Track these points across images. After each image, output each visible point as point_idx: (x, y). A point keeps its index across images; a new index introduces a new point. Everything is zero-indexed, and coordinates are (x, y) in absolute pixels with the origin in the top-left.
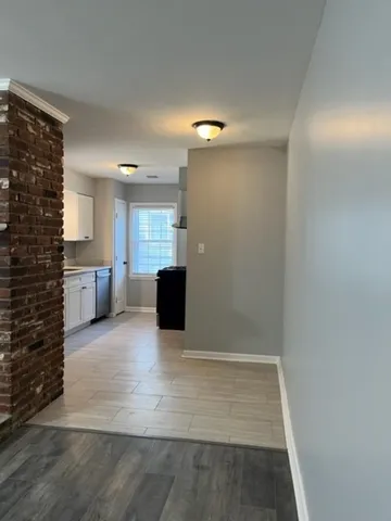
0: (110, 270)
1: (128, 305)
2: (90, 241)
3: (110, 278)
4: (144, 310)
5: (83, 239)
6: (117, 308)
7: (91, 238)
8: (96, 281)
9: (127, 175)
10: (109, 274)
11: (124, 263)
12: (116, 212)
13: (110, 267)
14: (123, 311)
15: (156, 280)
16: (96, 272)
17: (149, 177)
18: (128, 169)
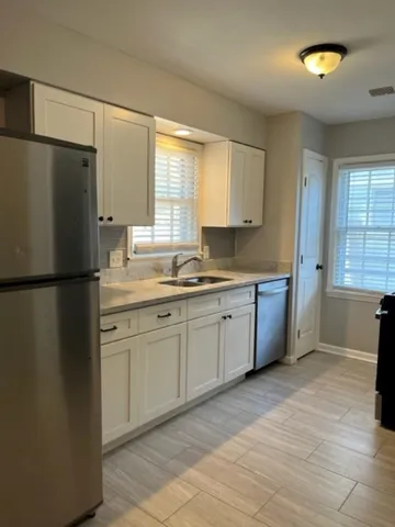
0: (289, 281)
1: (323, 340)
2: (255, 229)
3: (288, 294)
4: (352, 354)
5: (238, 223)
6: (299, 346)
7: (257, 222)
8: (256, 303)
9: (322, 76)
10: (286, 288)
11: (318, 267)
12: (306, 175)
13: (288, 276)
14: (313, 351)
15: (377, 316)
16: (256, 286)
17: (374, 93)
18: (322, 58)
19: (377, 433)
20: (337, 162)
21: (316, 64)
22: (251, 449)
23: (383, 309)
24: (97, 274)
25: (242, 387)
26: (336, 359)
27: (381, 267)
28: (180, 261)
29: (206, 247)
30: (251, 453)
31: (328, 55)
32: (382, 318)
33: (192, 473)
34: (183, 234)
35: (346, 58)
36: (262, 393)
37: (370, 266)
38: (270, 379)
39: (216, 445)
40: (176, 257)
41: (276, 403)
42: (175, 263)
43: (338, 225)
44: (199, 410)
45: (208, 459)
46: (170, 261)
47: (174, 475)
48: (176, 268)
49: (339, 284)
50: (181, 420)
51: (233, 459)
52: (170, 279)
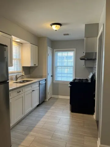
0: (46, 80)
5: (33, 65)
6: (48, 96)
7: (37, 65)
8: (39, 86)
9: (56, 30)
10: (45, 82)
11: (51, 76)
12: (48, 53)
13: (45, 79)
14: (51, 97)
15: (69, 87)
16: (39, 82)
17: (64, 35)
18: (56, 26)
19: (71, 114)
20: (55, 50)
21: (55, 27)
22: (44, 124)
23: (70, 85)
24: (8, 81)
25: (36, 109)
26: (57, 99)
27: (66, 75)
28: (18, 76)
29: (24, 72)
30: (45, 125)
31: (57, 25)
32: (70, 87)
33: (31, 133)
34: (17, 69)
35: (61, 27)
36: (42, 110)
37: (63, 75)
38: (43, 106)
39: (36, 125)
40: (17, 75)
41: (47, 111)
42: (16, 77)
43: (56, 65)
44: (27, 117)
45: (35, 129)
46: (15, 76)
47: (27, 135)
48: (17, 79)
49: (56, 80)
50: (23, 121)
51: (41, 127)
52: (15, 81)
